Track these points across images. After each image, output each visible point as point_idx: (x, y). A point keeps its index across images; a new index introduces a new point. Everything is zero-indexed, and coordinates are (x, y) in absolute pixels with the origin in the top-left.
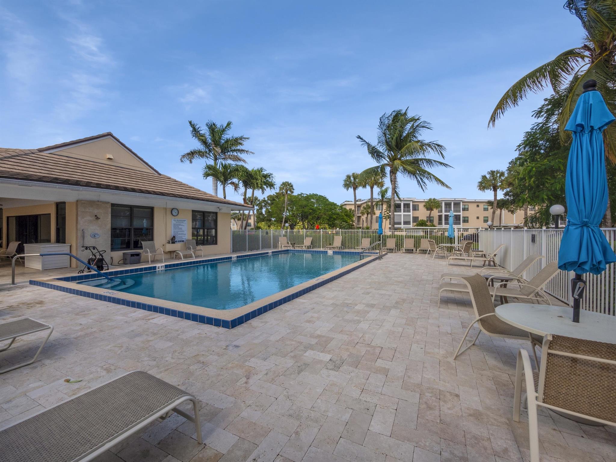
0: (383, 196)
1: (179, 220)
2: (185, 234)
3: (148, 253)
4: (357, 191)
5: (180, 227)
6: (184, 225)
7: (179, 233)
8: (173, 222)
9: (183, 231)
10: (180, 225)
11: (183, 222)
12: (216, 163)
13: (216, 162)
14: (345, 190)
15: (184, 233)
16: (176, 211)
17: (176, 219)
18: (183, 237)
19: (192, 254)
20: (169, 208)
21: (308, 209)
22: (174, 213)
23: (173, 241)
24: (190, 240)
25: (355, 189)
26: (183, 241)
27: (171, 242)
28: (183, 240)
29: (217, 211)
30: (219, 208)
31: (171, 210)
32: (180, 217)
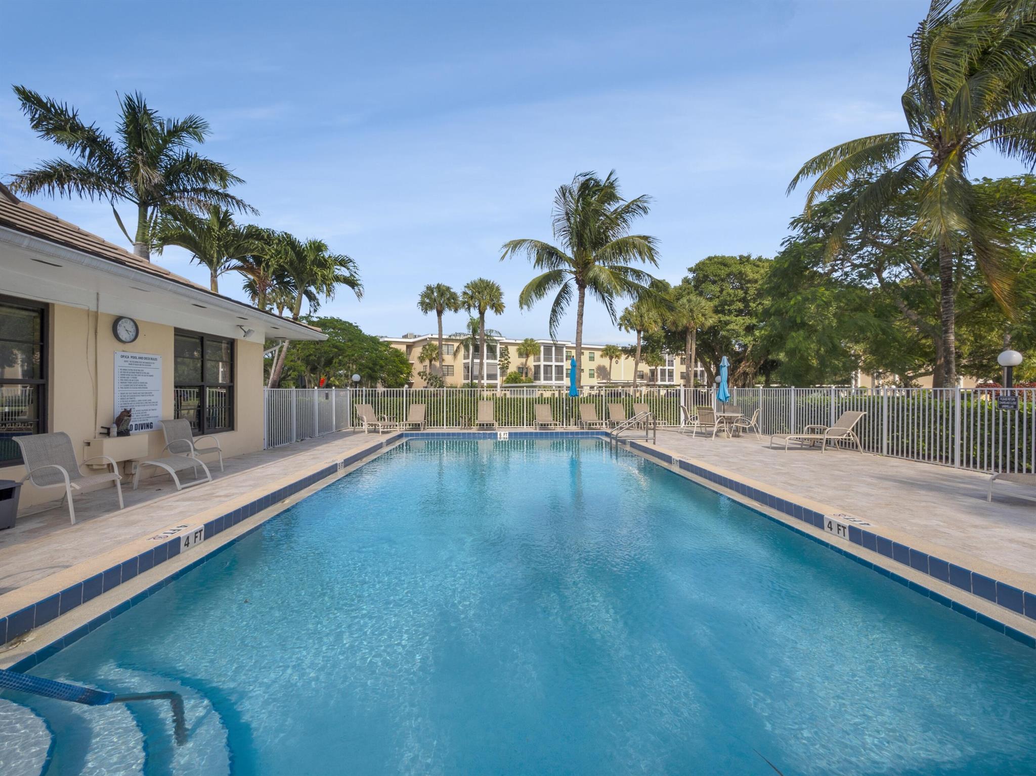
0: (474, 331)
1: (138, 355)
2: (156, 404)
3: (63, 481)
4: (443, 317)
5: (141, 379)
6: (151, 372)
7: (137, 398)
8: (120, 362)
9: (150, 394)
10: (139, 373)
11: (149, 364)
12: (145, 216)
13: (146, 211)
14: (421, 313)
15: (153, 399)
16: (130, 326)
17: (130, 355)
18: (151, 413)
19: (201, 465)
20: (109, 315)
21: (329, 346)
22: (123, 335)
23: (122, 428)
24: (170, 421)
25: (440, 313)
26: (149, 426)
27: (114, 430)
28: (149, 421)
29: (238, 335)
30: (241, 326)
31: (111, 321)
32: (139, 348)
